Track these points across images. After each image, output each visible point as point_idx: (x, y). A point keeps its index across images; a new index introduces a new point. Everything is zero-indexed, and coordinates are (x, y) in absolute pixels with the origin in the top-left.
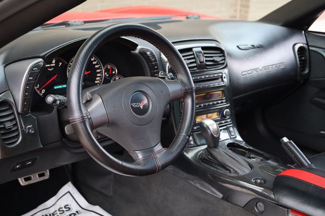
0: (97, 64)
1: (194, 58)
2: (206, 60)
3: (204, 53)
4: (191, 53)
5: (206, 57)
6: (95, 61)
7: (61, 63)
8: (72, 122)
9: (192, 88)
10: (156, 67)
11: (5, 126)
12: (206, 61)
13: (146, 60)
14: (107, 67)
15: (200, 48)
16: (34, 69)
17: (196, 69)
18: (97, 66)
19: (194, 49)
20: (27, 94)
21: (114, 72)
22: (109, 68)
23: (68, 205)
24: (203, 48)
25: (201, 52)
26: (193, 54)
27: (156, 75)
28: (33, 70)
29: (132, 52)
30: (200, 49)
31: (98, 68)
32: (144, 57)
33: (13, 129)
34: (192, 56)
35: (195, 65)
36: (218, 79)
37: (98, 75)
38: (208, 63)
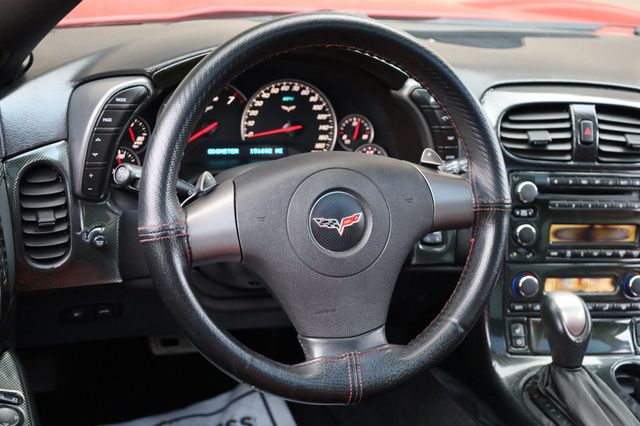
0: (323, 112)
1: (569, 130)
2: (600, 140)
3: (600, 121)
4: (565, 116)
5: (602, 131)
6: (319, 103)
7: (232, 98)
8: (143, 238)
9: (501, 205)
10: (451, 138)
11: (38, 218)
12: (602, 142)
13: (425, 116)
14: (350, 123)
15: (594, 106)
16: (118, 100)
17: (568, 157)
18: (321, 117)
19: (573, 108)
20: (95, 154)
21: (365, 137)
22: (355, 124)
23: (249, 418)
24: (601, 108)
25: (590, 118)
26: (569, 120)
27: (447, 157)
28: (114, 102)
29: (393, 91)
30: (592, 110)
31: (325, 122)
32: (422, 110)
33: (58, 229)
34: (566, 125)
35: (567, 147)
36: (629, 192)
37: (321, 137)
38: (604, 148)
